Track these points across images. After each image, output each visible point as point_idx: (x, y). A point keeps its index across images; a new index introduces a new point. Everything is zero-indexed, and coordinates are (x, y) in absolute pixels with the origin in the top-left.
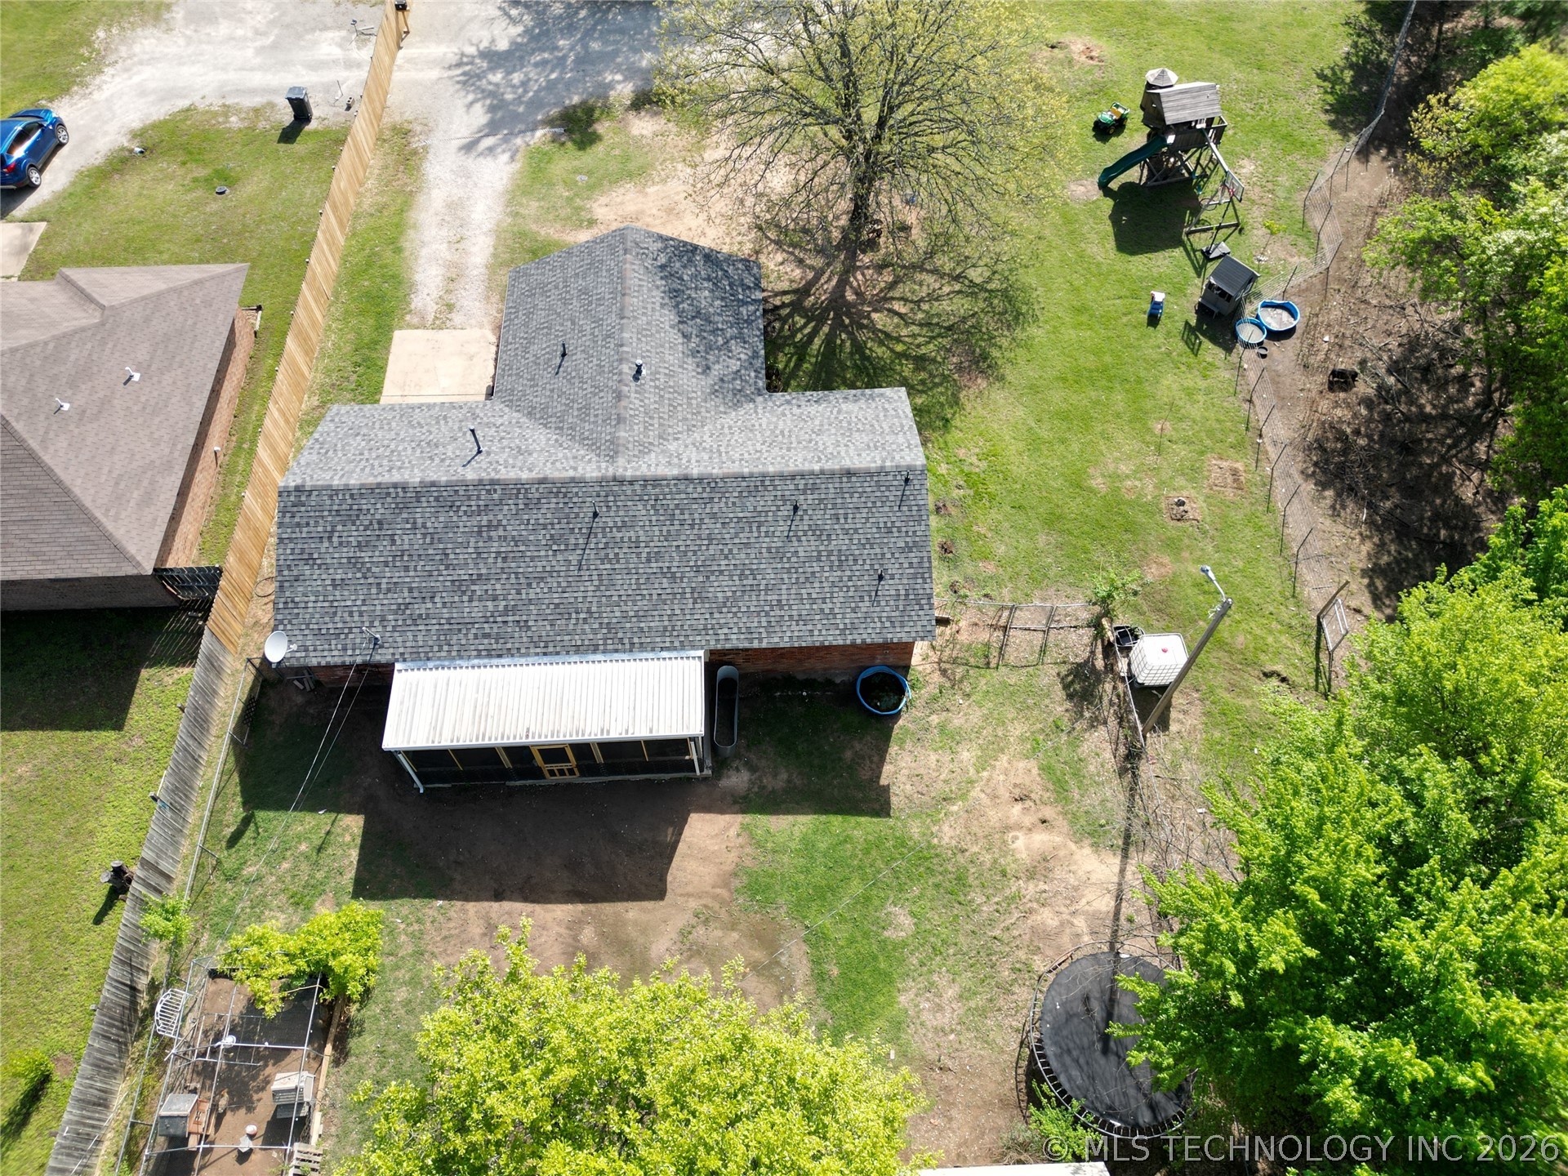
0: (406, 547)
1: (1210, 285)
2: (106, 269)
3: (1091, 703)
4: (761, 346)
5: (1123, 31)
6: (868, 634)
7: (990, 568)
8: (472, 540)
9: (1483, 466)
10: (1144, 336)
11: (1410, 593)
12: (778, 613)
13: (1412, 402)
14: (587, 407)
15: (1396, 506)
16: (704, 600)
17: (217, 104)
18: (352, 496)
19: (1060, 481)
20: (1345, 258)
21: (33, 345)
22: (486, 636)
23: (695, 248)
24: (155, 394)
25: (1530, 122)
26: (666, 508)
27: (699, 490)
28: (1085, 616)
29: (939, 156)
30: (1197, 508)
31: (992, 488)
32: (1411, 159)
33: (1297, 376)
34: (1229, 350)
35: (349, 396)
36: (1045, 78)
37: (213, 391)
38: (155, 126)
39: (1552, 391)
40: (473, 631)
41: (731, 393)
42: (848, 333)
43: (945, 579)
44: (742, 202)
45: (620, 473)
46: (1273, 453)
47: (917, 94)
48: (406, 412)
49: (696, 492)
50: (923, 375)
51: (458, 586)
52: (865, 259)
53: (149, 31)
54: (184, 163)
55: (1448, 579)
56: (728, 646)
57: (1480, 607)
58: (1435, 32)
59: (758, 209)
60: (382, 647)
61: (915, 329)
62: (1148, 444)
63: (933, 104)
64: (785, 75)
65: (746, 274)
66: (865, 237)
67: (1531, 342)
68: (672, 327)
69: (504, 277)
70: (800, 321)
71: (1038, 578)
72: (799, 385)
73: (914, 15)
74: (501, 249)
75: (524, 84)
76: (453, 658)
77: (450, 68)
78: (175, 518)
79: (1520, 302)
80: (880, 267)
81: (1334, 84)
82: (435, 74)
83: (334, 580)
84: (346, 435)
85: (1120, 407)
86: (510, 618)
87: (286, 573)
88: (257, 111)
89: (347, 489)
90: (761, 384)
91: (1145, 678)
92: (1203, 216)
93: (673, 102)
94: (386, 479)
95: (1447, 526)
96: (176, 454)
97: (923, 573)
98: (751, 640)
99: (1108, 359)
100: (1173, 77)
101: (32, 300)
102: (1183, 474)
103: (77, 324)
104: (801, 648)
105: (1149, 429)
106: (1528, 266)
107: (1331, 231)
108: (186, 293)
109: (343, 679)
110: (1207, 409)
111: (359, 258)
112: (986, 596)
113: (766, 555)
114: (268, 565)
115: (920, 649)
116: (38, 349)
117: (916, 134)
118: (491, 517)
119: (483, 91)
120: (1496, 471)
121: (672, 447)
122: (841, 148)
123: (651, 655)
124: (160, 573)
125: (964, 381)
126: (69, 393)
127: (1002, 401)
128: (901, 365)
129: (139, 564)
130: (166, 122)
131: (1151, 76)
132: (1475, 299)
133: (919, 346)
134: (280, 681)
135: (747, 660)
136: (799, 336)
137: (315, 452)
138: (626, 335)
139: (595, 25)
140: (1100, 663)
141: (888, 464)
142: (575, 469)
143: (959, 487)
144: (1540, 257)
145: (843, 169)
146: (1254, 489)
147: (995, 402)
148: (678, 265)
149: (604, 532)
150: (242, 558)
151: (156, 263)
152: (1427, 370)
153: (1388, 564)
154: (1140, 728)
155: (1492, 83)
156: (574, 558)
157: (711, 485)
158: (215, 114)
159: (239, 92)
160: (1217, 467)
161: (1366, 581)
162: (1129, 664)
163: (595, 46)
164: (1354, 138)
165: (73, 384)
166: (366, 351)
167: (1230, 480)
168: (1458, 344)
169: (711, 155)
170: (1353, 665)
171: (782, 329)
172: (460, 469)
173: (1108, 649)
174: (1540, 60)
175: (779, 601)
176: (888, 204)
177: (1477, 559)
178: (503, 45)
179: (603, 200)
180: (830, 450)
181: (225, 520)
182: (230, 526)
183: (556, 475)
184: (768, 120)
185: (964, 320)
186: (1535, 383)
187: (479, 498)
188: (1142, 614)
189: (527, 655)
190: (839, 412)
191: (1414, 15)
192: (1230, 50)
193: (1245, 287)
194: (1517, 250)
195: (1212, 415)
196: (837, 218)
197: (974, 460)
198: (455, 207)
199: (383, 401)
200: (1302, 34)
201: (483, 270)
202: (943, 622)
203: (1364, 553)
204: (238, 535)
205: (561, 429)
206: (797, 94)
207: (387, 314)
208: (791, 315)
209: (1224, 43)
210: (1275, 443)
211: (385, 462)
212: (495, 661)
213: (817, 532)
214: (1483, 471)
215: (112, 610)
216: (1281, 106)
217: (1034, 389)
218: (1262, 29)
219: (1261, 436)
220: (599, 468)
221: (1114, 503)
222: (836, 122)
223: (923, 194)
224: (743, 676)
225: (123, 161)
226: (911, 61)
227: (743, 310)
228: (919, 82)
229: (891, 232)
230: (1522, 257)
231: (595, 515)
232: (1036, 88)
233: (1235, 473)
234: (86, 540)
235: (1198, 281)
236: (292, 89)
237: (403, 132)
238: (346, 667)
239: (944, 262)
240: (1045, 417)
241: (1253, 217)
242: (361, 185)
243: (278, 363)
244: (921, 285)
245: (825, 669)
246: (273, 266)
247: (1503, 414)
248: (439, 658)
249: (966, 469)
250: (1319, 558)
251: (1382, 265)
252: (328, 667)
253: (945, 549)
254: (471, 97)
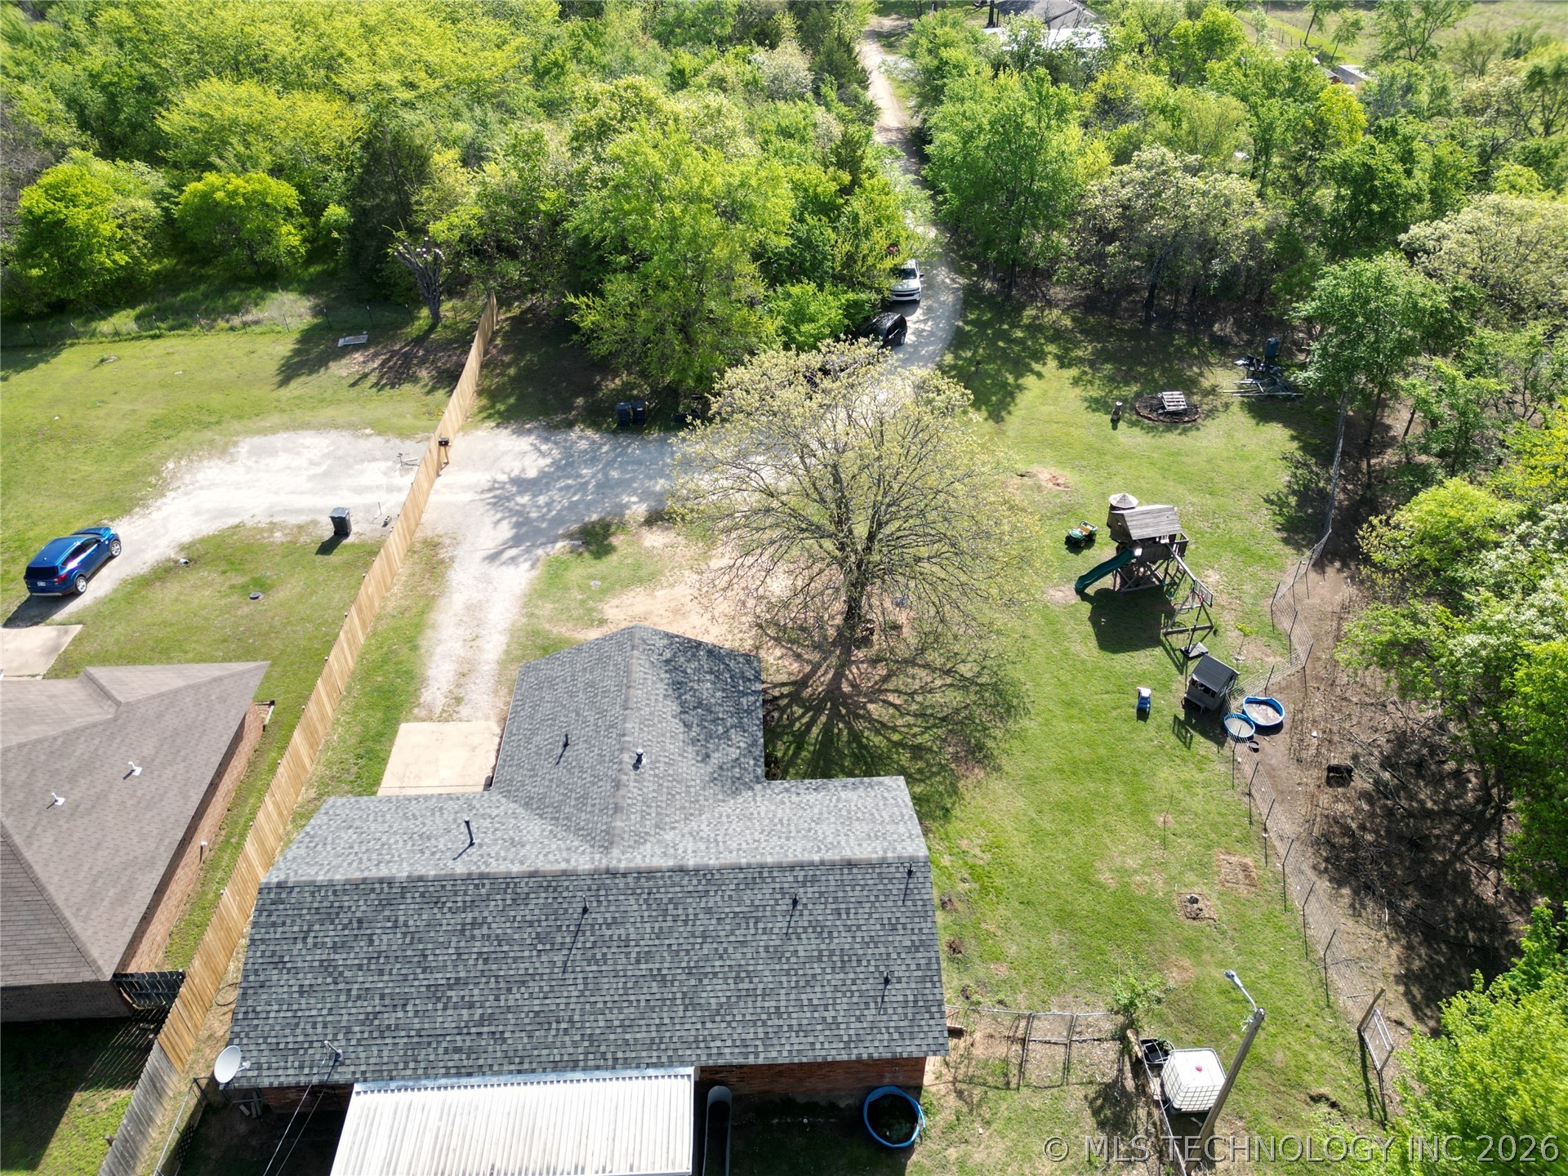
0: (384, 948)
1: (1193, 682)
2: (130, 667)
3: (1125, 1133)
4: (760, 734)
5: (1085, 463)
6: (874, 1048)
7: (1002, 971)
8: (454, 939)
9: (1498, 864)
10: (1134, 730)
11: (1450, 1004)
12: (776, 1022)
13: (1412, 797)
14: (585, 796)
15: (1418, 906)
16: (695, 1006)
17: (264, 522)
18: (335, 892)
19: (1067, 876)
20: (1319, 659)
21: (39, 741)
22: (457, 1050)
23: (699, 644)
24: (153, 788)
25: (1467, 540)
26: (659, 901)
27: (695, 882)
28: (1108, 1027)
29: (926, 565)
30: (1211, 906)
31: (998, 882)
32: (1365, 571)
33: (1292, 769)
34: (1221, 743)
35: (347, 788)
36: (1017, 500)
37: (211, 784)
38: (202, 541)
39: (1549, 788)
40: (444, 1044)
41: (731, 781)
42: (845, 722)
43: (955, 983)
44: (744, 603)
45: (614, 864)
46: (1281, 849)
47: (903, 514)
48: (402, 804)
49: (691, 884)
50: (920, 764)
51: (434, 992)
52: (860, 654)
53: (215, 462)
54: (224, 572)
55: (1486, 987)
56: (721, 1062)
57: (1528, 1020)
58: (1364, 465)
59: (758, 610)
60: (342, 1064)
61: (910, 719)
62: (1152, 837)
63: (918, 522)
64: (784, 498)
65: (746, 667)
66: (859, 634)
67: (1517, 738)
68: (674, 717)
69: (514, 672)
70: (798, 711)
71: (1054, 983)
72: (797, 774)
73: (898, 450)
74: (514, 646)
75: (548, 505)
76: (418, 1078)
77: (482, 492)
78: (147, 919)
79: (1498, 701)
80: (874, 662)
81: (1281, 507)
82: (469, 496)
83: (301, 986)
84: (338, 828)
85: (1120, 799)
86: (485, 1029)
87: (252, 978)
88: (300, 527)
89: (331, 884)
90: (760, 771)
91: (1181, 1103)
92: (1177, 619)
93: (683, 519)
94: (374, 873)
95: (1474, 928)
96: (162, 849)
97: (931, 976)
98: (746, 1055)
99: (1102, 751)
100: (1133, 500)
101: (51, 697)
102: (1192, 869)
103: (90, 719)
104: (801, 1064)
105: (1151, 822)
106: (1497, 667)
107: (1301, 634)
108: (203, 690)
109: (294, 1103)
110: (1207, 803)
111: (376, 656)
112: (1000, 1002)
113: (763, 955)
114: (234, 970)
115: (932, 1064)
116: (46, 744)
117: (903, 546)
118: (476, 914)
119: (510, 510)
120: (1512, 870)
121: (669, 836)
122: (835, 558)
123: (635, 1073)
124: (120, 979)
125: (961, 770)
126: (67, 787)
127: (1001, 792)
128: (898, 754)
129: (99, 969)
130: (214, 536)
131: (1114, 499)
132: (1453, 698)
133: (915, 736)
134: (225, 1106)
135: (742, 1079)
136: (797, 725)
137: (303, 846)
138: (628, 725)
139: (617, 456)
140: (1130, 1084)
141: (890, 854)
142: (568, 861)
143: (964, 880)
144: (1506, 659)
145: (837, 576)
146: (1267, 886)
147: (994, 792)
148: (682, 659)
149: (592, 930)
150: (208, 964)
151: (179, 662)
152: (1420, 765)
153: (1422, 969)
154: (1183, 1166)
155: (1426, 508)
156: (559, 959)
157: (707, 877)
158: (262, 530)
159: (286, 511)
160: (1227, 862)
161: (1401, 989)
162: (1162, 1085)
163: (615, 474)
164: (1308, 553)
165: (72, 779)
166: (370, 743)
167: (1241, 876)
168: (1445, 740)
169: (715, 563)
170: (1406, 1088)
171: (780, 718)
172: (450, 863)
173: (1137, 1065)
174: (1463, 490)
175: (777, 1008)
176: (880, 605)
177: (1514, 965)
178: (532, 473)
179: (614, 602)
180: (830, 839)
181: (197, 920)
182: (202, 927)
183: (548, 867)
184: (768, 535)
185: (957, 711)
186: (1530, 780)
187: (465, 894)
188: (1169, 1025)
189: (499, 1073)
190: (838, 800)
191: (1343, 452)
192: (1182, 479)
193: (1227, 684)
194: (1484, 653)
195: (1212, 807)
196: (832, 617)
197: (977, 851)
198: (474, 609)
199: (380, 794)
200: (1246, 467)
201: (495, 666)
202: (956, 1033)
203: (1394, 957)
204: (209, 936)
205: (557, 819)
206: (794, 514)
207: (396, 708)
208: (789, 705)
209: (1176, 473)
210: (1281, 838)
211: (374, 856)
212: (464, 1081)
213: (818, 928)
214: (1499, 869)
215: (58, 1022)
216: (1236, 525)
217: (1032, 780)
218: (1208, 462)
219: (1265, 830)
220: (592, 859)
221: (1125, 900)
222: (830, 536)
223: (912, 597)
224: (737, 1099)
225: (168, 570)
226: (896, 487)
227: (744, 700)
228: (904, 504)
229: (884, 631)
230: (1489, 659)
231: (585, 910)
232: (1011, 508)
233: (1245, 868)
234: (50, 942)
235: (1181, 678)
236: (336, 510)
237: (433, 545)
238: (299, 1088)
239: (934, 657)
240: (1046, 808)
241: (1225, 619)
242: (388, 590)
243: (282, 756)
244: (913, 678)
245: (828, 1090)
246: (292, 664)
247: (1506, 811)
248: (403, 1078)
249: (970, 861)
250: (1348, 962)
251: (1356, 665)
252: (282, 1089)
253: (954, 948)
254: (499, 515)
